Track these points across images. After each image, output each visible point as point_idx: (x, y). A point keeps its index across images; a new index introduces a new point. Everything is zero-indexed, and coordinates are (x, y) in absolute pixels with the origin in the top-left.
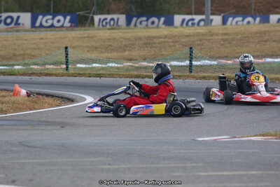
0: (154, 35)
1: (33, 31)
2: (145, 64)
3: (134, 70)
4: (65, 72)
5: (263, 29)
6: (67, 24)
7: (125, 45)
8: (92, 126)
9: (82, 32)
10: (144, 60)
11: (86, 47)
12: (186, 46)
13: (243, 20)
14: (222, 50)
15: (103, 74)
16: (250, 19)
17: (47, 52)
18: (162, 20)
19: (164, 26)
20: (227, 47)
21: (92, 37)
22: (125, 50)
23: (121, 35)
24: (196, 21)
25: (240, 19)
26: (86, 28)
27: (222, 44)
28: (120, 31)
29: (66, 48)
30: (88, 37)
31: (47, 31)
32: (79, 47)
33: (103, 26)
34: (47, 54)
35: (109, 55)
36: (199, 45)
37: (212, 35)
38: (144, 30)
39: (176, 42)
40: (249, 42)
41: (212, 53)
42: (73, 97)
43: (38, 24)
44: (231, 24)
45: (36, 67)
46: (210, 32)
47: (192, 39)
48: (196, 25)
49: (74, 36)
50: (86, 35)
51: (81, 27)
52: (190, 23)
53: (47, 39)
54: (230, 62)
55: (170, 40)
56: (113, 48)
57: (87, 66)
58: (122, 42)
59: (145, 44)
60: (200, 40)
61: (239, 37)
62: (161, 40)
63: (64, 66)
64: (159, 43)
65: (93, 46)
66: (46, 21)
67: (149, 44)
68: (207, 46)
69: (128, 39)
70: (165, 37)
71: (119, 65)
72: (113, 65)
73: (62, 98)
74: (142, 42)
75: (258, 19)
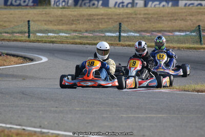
0: (94, 13)
1: (5, 9)
2: (86, 34)
3: (78, 39)
4: (28, 39)
5: (174, 11)
6: (31, 4)
7: (73, 20)
8: (45, 79)
9: (41, 10)
10: (86, 31)
11: (43, 21)
12: (117, 22)
13: (159, 4)
14: (143, 25)
15: (55, 41)
16: (164, 3)
17: (15, 24)
18: (101, 2)
19: (101, 7)
20: (147, 24)
21: (48, 14)
22: (72, 24)
23: (70, 13)
24: (125, 4)
25: (157, 3)
26: (44, 7)
27: (144, 21)
28: (69, 10)
29: (29, 21)
30: (45, 14)
31: (15, 8)
32: (39, 21)
33: (57, 5)
34: (15, 26)
35: (60, 27)
36: (127, 21)
37: (136, 14)
38: (86, 10)
39: (110, 19)
40: (163, 20)
41: (136, 28)
42: (33, 57)
43: (9, 3)
44: (151, 6)
45: (6, 35)
46: (135, 12)
47: (121, 17)
48: (125, 7)
49: (35, 12)
50: (44, 12)
51: (41, 6)
52: (121, 5)
53: (15, 14)
54: (148, 34)
55: (106, 17)
56: (64, 22)
57: (44, 35)
58: (70, 18)
59: (87, 19)
60: (128, 18)
61: (156, 16)
62: (99, 17)
63: (27, 35)
64: (97, 19)
65: (49, 20)
66: (16, 2)
67: (90, 19)
68: (133, 22)
69: (75, 16)
70: (102, 15)
71: (67, 35)
72: (63, 34)
73: (25, 58)
74: (85, 18)
75: (170, 4)
